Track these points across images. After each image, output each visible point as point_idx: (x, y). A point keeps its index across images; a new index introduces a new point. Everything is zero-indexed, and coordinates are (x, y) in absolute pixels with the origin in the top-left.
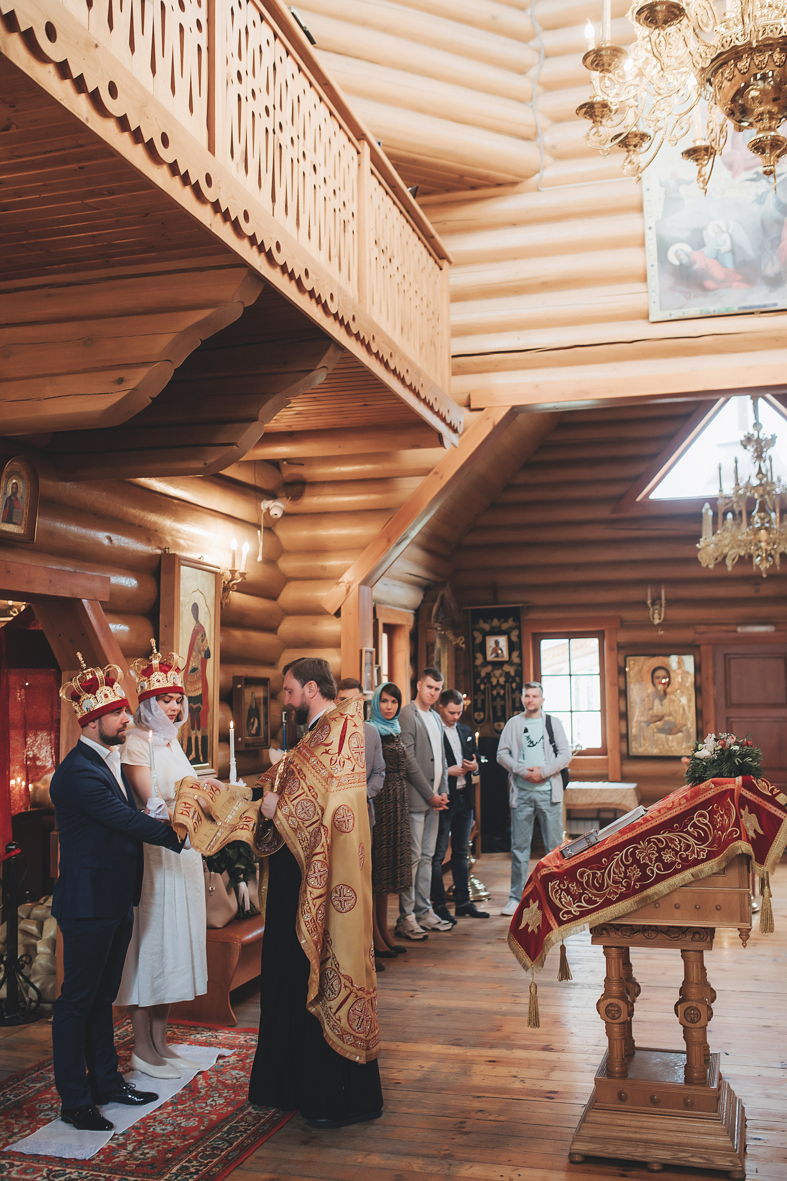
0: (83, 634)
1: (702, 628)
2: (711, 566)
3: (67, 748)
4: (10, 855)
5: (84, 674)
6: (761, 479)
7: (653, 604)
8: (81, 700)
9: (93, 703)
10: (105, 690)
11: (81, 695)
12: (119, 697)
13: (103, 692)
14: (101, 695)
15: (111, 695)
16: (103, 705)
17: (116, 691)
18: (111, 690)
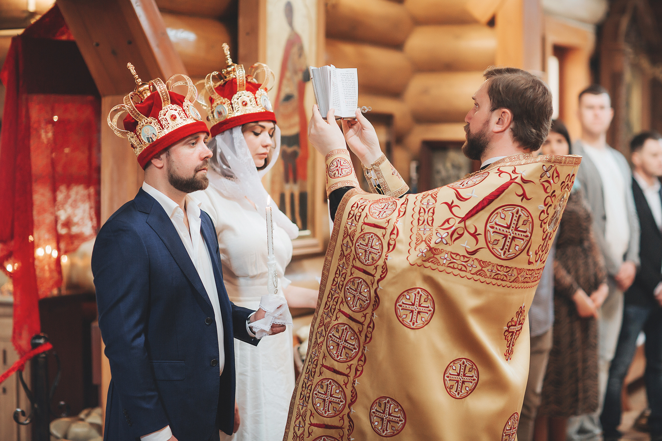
0: (130, 43)
3: (111, 207)
4: (37, 351)
5: (141, 93)
8: (138, 128)
9: (156, 130)
10: (170, 110)
11: (138, 120)
12: (192, 119)
13: (168, 112)
14: (165, 116)
15: (181, 117)
16: (171, 131)
17: (187, 110)
18: (179, 109)
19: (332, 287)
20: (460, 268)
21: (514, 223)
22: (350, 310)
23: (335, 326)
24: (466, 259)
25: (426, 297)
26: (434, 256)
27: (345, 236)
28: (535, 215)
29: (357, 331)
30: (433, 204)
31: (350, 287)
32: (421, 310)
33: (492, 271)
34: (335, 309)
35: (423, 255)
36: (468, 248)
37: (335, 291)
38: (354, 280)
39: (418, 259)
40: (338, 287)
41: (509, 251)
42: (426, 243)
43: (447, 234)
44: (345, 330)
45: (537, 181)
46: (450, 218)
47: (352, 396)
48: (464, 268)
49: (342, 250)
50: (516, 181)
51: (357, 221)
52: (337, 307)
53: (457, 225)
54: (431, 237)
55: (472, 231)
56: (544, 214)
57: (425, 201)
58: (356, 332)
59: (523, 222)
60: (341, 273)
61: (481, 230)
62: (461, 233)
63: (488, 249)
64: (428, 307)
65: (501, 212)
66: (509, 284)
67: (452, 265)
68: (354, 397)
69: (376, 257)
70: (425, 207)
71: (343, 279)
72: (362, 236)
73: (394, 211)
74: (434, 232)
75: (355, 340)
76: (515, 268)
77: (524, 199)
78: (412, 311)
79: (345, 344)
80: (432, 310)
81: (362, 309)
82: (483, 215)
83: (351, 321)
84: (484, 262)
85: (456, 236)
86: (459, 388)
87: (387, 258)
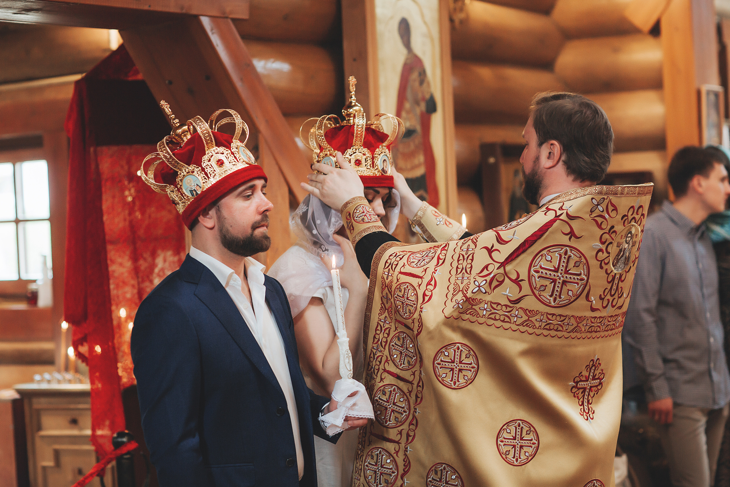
4: (121, 453)
5: (179, 136)
8: (178, 179)
9: (201, 180)
10: (216, 153)
11: (177, 170)
12: (244, 163)
13: (213, 157)
14: (210, 162)
15: (230, 161)
16: (218, 180)
17: (236, 152)
18: (227, 152)
19: (373, 345)
20: (502, 319)
21: (563, 266)
22: (398, 369)
23: (381, 388)
24: (509, 309)
25: (467, 352)
26: (472, 307)
27: (383, 287)
28: (590, 254)
29: (406, 391)
30: (473, 249)
31: (395, 343)
32: (463, 368)
33: (541, 321)
34: (378, 369)
35: (459, 307)
36: (511, 296)
37: (377, 349)
38: (399, 335)
39: (454, 311)
40: (380, 345)
41: (560, 298)
42: (463, 293)
43: (485, 282)
44: (392, 391)
45: (587, 216)
46: (489, 264)
47: (404, 465)
48: (507, 319)
49: (383, 303)
50: (561, 218)
51: (393, 270)
52: (381, 367)
53: (496, 271)
54: (468, 286)
55: (514, 277)
56: (603, 253)
57: (465, 247)
58: (406, 393)
59: (575, 263)
60: (383, 329)
61: (524, 275)
62: (501, 280)
63: (533, 297)
64: (471, 364)
65: (546, 253)
66: (566, 335)
67: (493, 316)
68: (407, 466)
69: (412, 309)
70: (464, 253)
71: (386, 335)
72: (398, 287)
73: (433, 258)
74: (472, 280)
75: (404, 401)
76: (572, 316)
77: (573, 238)
78: (452, 370)
79: (394, 407)
80: (476, 366)
81: (410, 367)
82: (526, 258)
83: (399, 381)
84: (530, 310)
85: (495, 283)
86: (517, 453)
87: (422, 310)
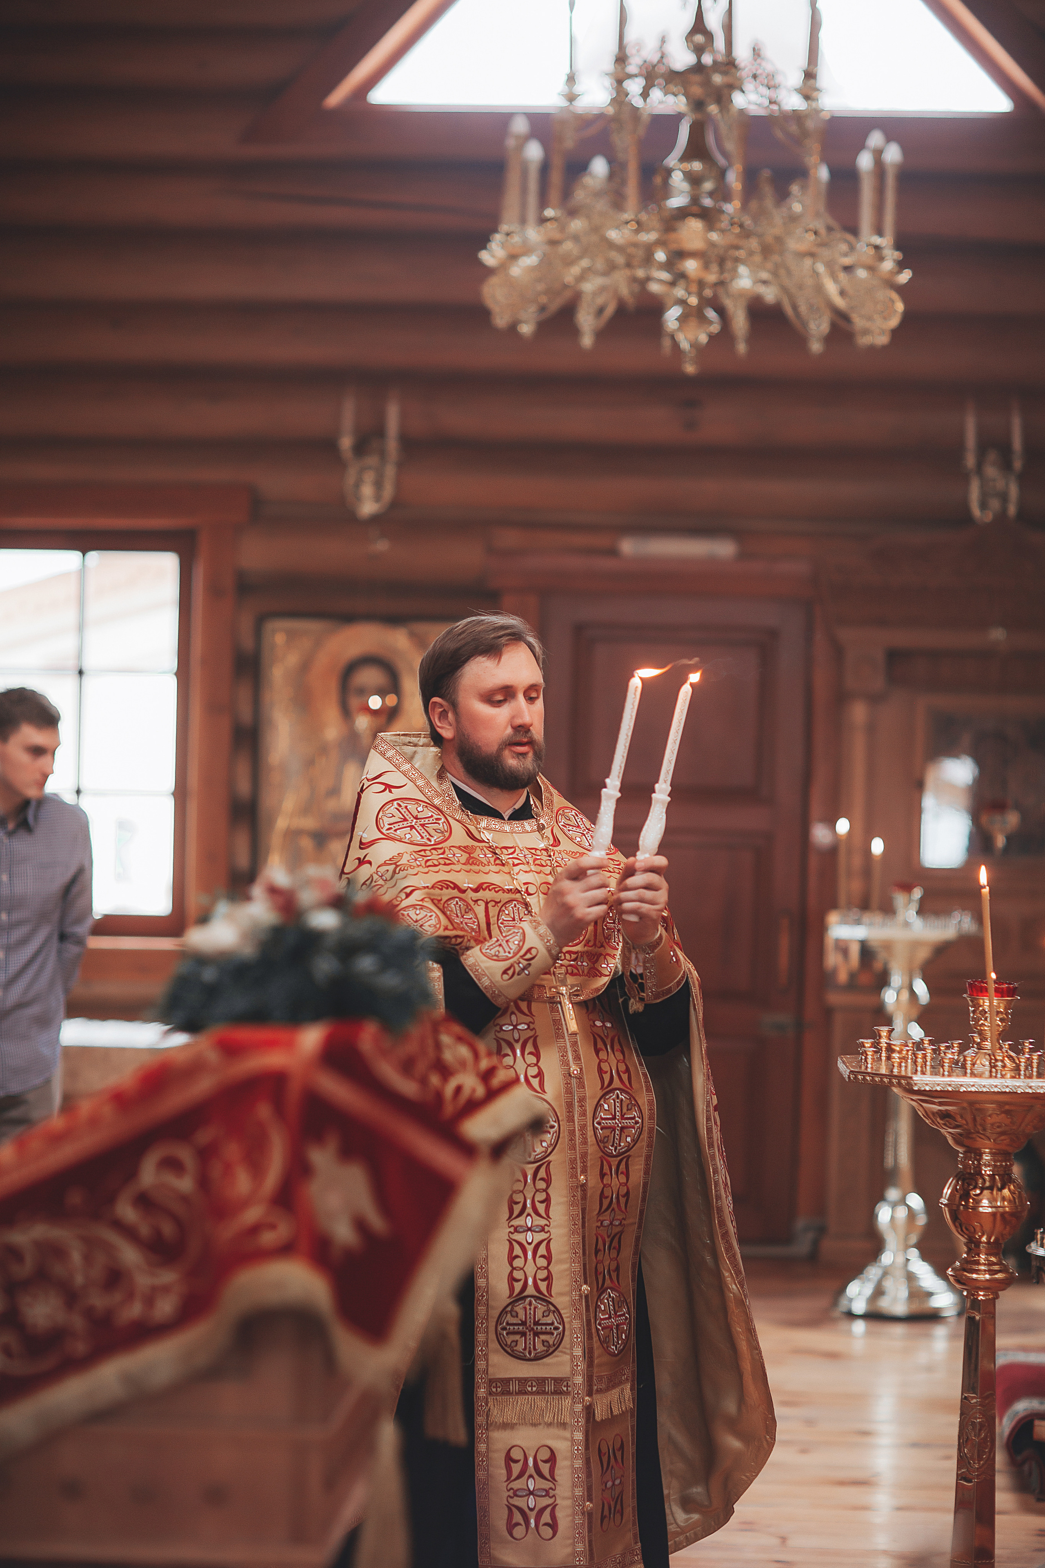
1: (509, 538)
2: (526, 329)
6: (699, 50)
7: (361, 448)
